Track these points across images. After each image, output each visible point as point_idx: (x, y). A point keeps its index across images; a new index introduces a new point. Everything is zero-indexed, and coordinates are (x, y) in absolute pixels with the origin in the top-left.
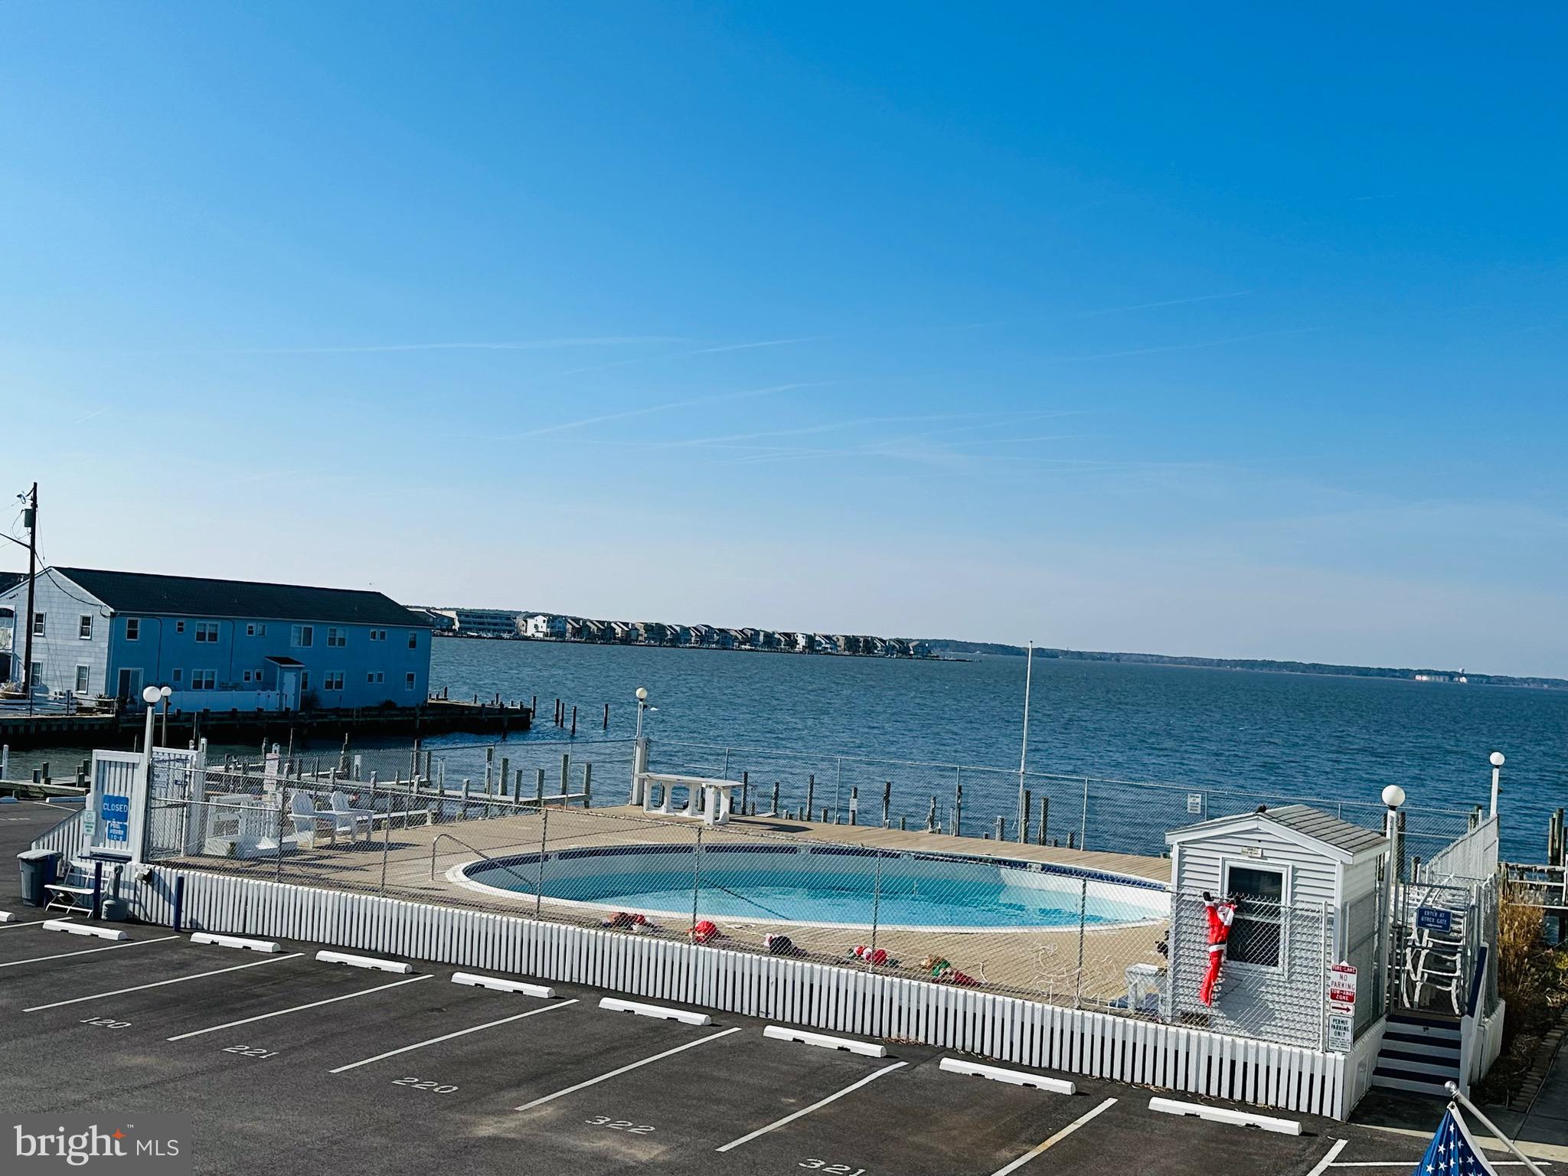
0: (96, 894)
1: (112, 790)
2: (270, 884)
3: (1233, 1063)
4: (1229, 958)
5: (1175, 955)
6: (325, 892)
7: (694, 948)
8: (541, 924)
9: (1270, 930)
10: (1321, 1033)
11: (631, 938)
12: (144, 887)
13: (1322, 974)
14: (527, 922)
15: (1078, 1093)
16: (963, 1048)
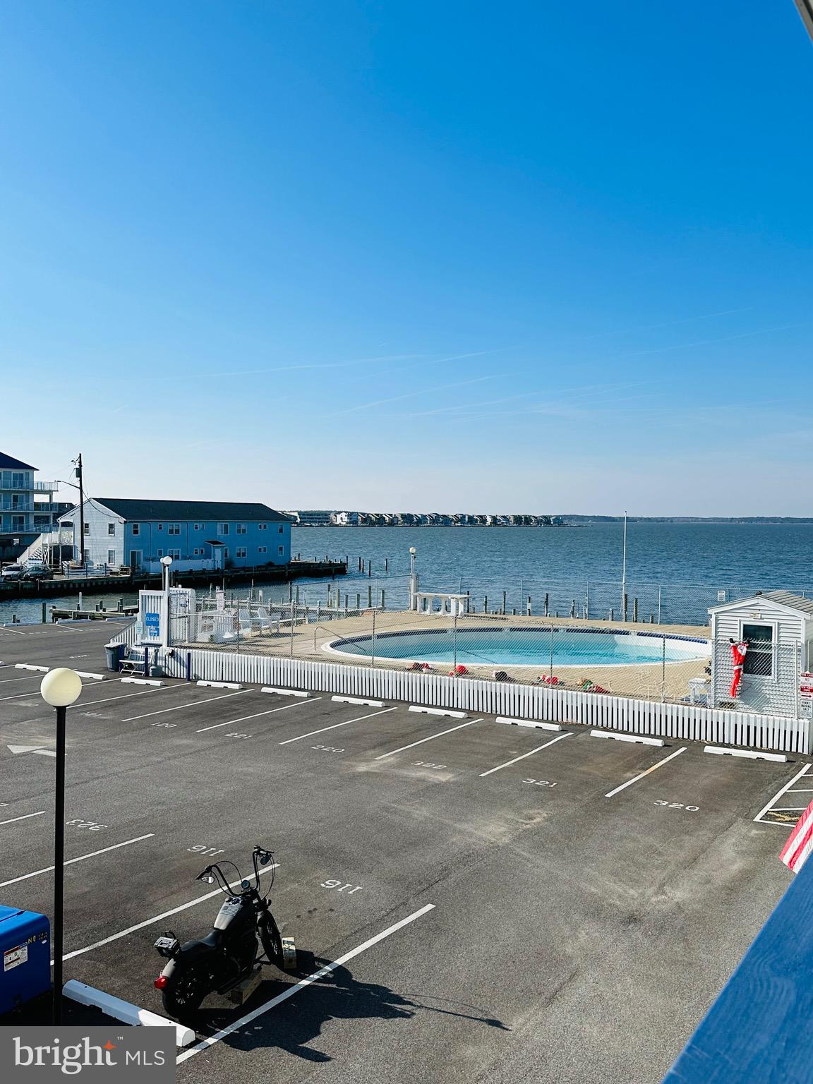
0: (146, 664)
1: (150, 610)
2: (234, 655)
3: (748, 728)
5: (715, 672)
6: (262, 658)
7: (456, 679)
8: (375, 670)
9: (766, 657)
10: (796, 709)
11: (422, 675)
12: (170, 659)
13: (795, 679)
14: (367, 669)
15: (665, 746)
16: (602, 725)
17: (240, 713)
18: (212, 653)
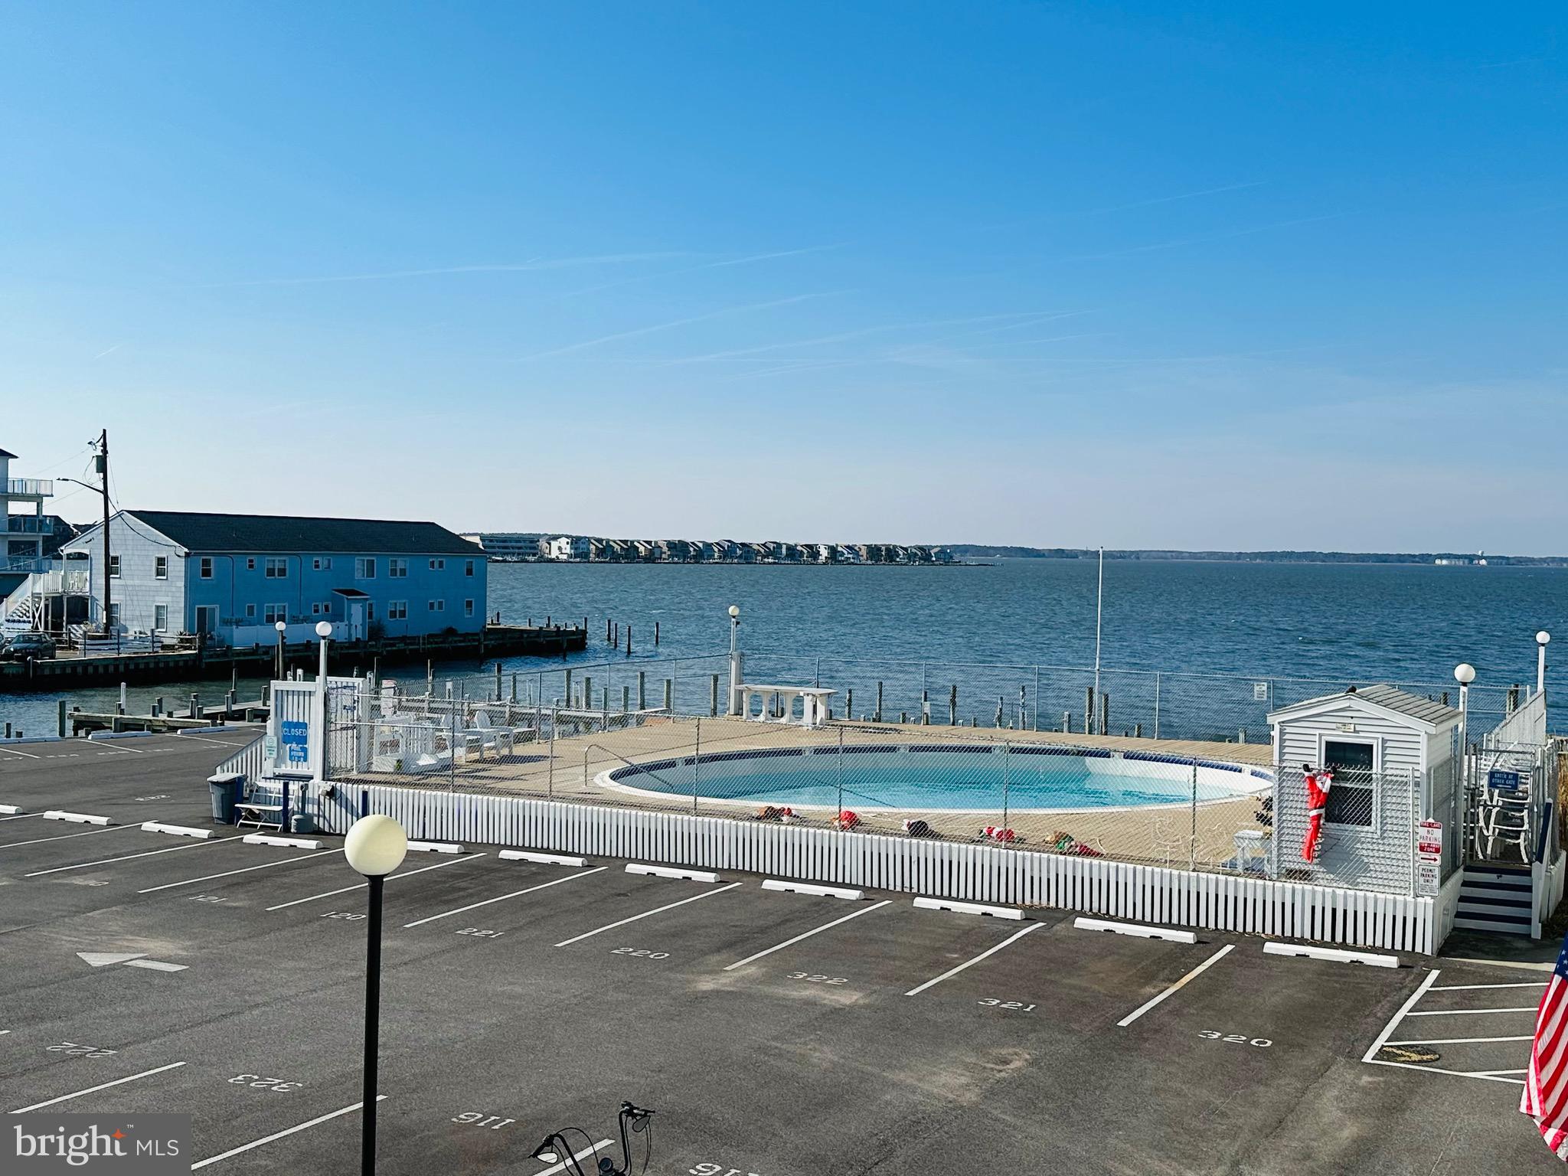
0: (285, 811)
1: (292, 715)
2: (445, 794)
3: (1334, 911)
4: (1327, 820)
5: (1279, 820)
6: (497, 799)
7: (841, 834)
8: (700, 819)
9: (1363, 794)
10: (1412, 881)
11: (783, 828)
12: (327, 801)
13: (1411, 830)
14: (686, 817)
15: (1198, 942)
16: (1091, 910)
17: (471, 895)
18: (405, 790)
